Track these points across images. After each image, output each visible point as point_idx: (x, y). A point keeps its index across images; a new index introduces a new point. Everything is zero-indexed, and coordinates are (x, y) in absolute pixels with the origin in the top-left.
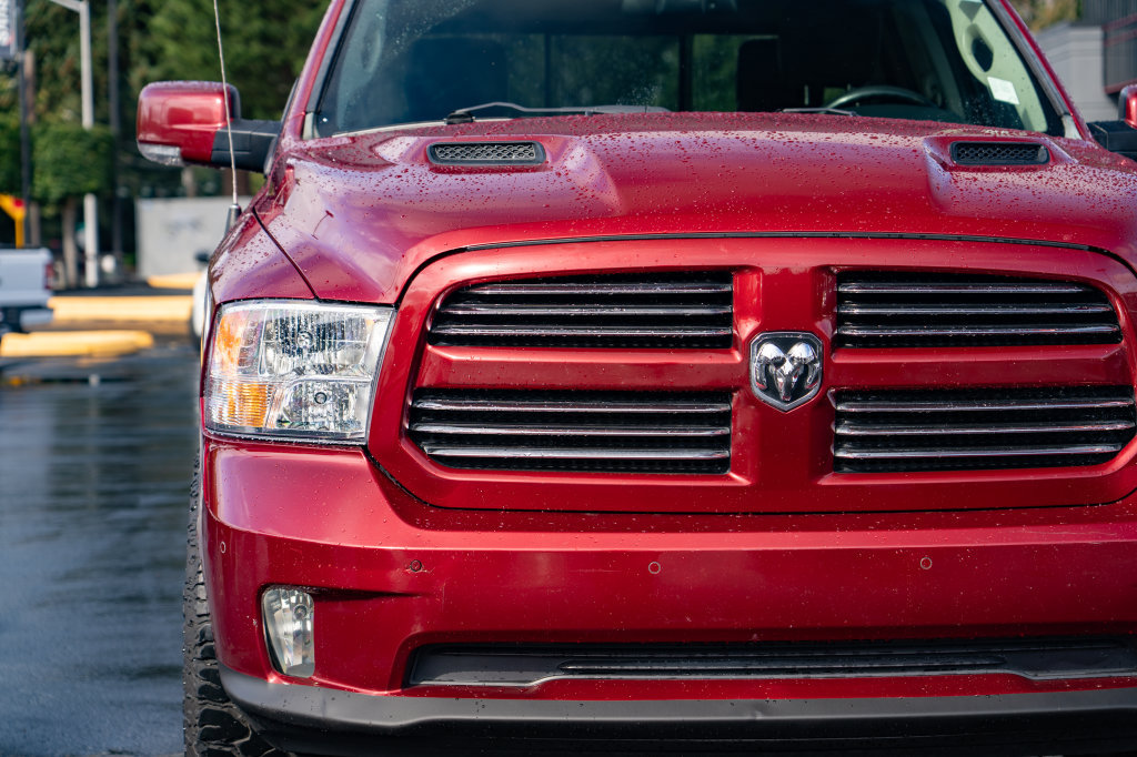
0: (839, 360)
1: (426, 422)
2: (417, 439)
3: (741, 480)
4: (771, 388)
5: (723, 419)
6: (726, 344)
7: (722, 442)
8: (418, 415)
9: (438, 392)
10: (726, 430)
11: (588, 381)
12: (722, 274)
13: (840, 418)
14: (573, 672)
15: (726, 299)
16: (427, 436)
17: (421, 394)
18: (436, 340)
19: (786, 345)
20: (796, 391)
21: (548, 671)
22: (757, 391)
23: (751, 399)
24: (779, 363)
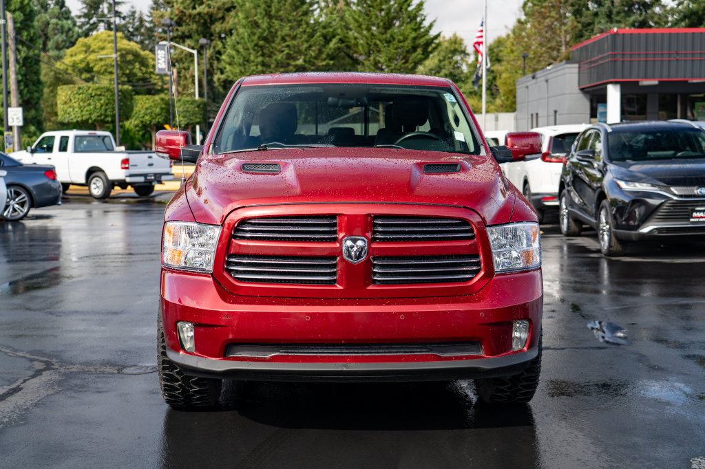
0: (374, 246)
1: (233, 266)
2: (229, 271)
3: (340, 287)
4: (350, 256)
5: (334, 266)
6: (335, 240)
7: (334, 274)
8: (229, 263)
9: (235, 255)
10: (335, 270)
11: (287, 253)
12: (333, 216)
13: (375, 265)
14: (282, 352)
15: (335, 225)
16: (233, 270)
17: (231, 256)
18: (235, 237)
19: (355, 241)
20: (359, 257)
21: (273, 352)
22: (345, 256)
23: (343, 260)
24: (352, 247)
